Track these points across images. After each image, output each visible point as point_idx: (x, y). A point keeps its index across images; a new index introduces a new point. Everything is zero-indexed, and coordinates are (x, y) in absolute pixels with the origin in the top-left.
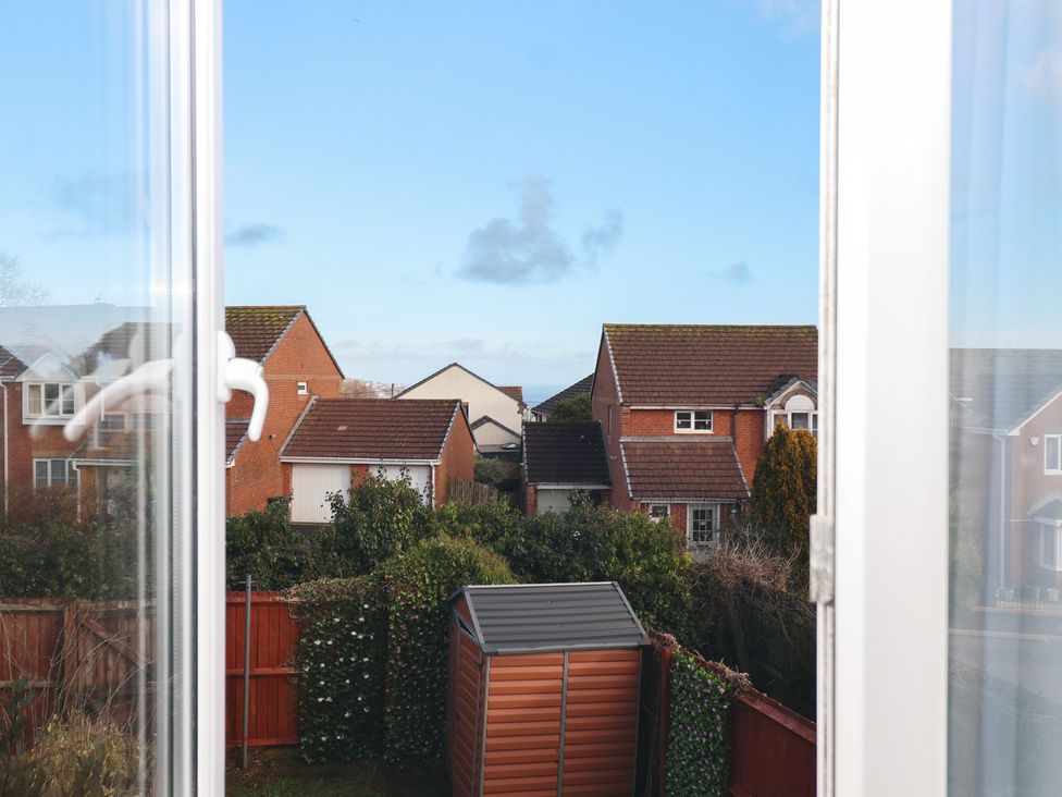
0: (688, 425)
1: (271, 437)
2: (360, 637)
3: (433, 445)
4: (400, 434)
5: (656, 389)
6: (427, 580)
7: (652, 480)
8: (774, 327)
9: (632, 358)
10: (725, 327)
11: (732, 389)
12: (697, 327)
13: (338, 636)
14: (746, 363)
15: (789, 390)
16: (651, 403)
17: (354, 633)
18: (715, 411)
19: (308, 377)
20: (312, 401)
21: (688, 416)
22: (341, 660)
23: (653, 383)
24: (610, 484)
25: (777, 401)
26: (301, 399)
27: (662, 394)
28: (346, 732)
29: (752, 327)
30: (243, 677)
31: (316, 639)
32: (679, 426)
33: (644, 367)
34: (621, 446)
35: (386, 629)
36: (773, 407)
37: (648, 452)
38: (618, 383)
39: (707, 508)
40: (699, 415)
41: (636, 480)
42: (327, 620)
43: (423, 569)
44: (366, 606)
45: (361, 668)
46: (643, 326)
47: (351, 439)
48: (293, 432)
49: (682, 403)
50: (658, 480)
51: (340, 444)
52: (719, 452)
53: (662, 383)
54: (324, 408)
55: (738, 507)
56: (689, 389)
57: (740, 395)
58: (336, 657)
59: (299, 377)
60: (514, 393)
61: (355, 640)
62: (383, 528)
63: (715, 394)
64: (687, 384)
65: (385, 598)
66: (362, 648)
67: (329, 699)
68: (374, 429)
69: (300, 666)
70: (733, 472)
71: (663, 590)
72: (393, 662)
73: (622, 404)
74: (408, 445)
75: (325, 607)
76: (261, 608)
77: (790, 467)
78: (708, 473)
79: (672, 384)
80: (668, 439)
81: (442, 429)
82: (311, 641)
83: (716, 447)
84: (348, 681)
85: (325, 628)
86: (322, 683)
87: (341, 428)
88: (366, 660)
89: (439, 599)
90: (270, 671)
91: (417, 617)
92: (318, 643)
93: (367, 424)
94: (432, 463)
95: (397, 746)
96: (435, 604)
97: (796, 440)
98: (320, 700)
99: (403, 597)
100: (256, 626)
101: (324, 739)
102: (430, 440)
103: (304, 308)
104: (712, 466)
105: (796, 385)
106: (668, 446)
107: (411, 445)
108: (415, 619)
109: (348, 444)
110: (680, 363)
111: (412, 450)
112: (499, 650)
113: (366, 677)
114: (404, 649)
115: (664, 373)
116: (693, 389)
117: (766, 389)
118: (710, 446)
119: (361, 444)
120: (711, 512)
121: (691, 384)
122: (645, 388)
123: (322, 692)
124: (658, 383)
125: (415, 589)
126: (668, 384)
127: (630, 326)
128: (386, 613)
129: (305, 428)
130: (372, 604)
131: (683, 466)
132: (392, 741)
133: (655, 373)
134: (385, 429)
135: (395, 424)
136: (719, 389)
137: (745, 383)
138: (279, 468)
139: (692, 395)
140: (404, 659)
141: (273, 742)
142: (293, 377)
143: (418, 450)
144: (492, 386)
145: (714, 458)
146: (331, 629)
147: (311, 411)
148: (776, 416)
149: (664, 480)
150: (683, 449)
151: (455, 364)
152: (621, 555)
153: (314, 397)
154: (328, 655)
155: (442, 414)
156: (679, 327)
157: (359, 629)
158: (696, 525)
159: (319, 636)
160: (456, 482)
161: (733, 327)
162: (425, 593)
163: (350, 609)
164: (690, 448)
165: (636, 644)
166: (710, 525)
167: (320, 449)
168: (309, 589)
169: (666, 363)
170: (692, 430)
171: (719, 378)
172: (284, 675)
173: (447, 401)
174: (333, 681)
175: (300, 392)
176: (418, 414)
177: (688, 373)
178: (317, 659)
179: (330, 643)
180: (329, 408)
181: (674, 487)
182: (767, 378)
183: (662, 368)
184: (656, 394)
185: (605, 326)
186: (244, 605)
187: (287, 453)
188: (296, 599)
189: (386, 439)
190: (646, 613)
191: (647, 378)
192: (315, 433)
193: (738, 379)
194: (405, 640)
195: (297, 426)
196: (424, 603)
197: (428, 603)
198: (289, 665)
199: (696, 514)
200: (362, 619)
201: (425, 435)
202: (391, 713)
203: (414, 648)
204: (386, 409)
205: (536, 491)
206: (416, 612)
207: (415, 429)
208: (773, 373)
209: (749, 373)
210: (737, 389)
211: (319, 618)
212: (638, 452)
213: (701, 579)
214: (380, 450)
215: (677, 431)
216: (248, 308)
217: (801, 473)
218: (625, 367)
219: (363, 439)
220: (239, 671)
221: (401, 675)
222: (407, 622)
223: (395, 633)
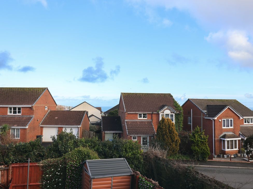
0: (141, 117)
1: (38, 120)
2: (59, 174)
3: (79, 122)
4: (71, 119)
5: (133, 108)
6: (77, 159)
7: (133, 130)
8: (161, 94)
9: (128, 101)
10: (150, 94)
11: (151, 108)
12: (143, 93)
13: (53, 174)
14: (155, 102)
15: (165, 109)
16: (133, 112)
17: (57, 173)
18: (147, 113)
19: (48, 105)
20: (49, 111)
21: (141, 115)
22: (54, 180)
23: (133, 107)
24: (122, 131)
25: (162, 111)
26: (46, 111)
27: (135, 110)
29: (156, 94)
30: (27, 186)
31: (47, 175)
32: (139, 117)
33: (131, 103)
34: (125, 122)
35: (66, 172)
36: (161, 113)
37: (132, 124)
38: (124, 107)
39: (146, 137)
40: (144, 114)
41: (129, 130)
42: (50, 170)
43: (76, 156)
44: (60, 166)
45: (59, 182)
46: (130, 93)
47: (59, 120)
48: (44, 119)
49: (140, 112)
50: (134, 130)
51: (56, 122)
52: (149, 123)
53: (135, 107)
54: (52, 113)
55: (153, 137)
56: (141, 108)
57: (153, 110)
58: (52, 180)
59: (45, 105)
60: (99, 109)
61: (57, 175)
62: (65, 145)
63: (148, 110)
64: (141, 107)
65: (65, 163)
66: (59, 177)
68: (64, 118)
69: (42, 182)
70: (152, 128)
71: (136, 159)
72: (67, 180)
73: (125, 112)
74: (73, 122)
75: (49, 166)
76: (32, 167)
77: (165, 127)
78: (146, 128)
79: (138, 107)
80: (137, 120)
81: (82, 118)
82: (46, 175)
83: (148, 122)
84: (55, 186)
85: (49, 172)
86: (48, 186)
87: (56, 118)
88: (60, 180)
89: (80, 163)
90: (34, 184)
91: (74, 168)
92: (47, 176)
93: (63, 117)
94: (79, 126)
96: (79, 165)
97: (167, 121)
99: (70, 163)
100: (31, 172)
102: (79, 121)
103: (47, 88)
104: (147, 127)
105: (166, 107)
106: (136, 122)
107: (74, 122)
108: (73, 169)
109: (58, 122)
110: (139, 102)
111: (74, 123)
112: (95, 177)
113: (60, 184)
114: (70, 177)
115: (136, 104)
116: (142, 108)
117: (159, 108)
118: (146, 122)
119: (61, 122)
120: (147, 138)
121: (142, 107)
122: (131, 108)
124: (134, 107)
125: (73, 161)
126: (136, 107)
127: (127, 93)
128: (66, 167)
129: (47, 118)
130: (62, 165)
131: (140, 127)
133: (133, 104)
134: (67, 118)
135: (70, 117)
136: (148, 108)
137: (155, 107)
138: (40, 128)
139: (142, 110)
140: (70, 179)
142: (44, 105)
143: (75, 123)
144: (94, 107)
145: (147, 125)
146: (51, 172)
147: (48, 114)
148: (162, 115)
149: (136, 130)
150: (140, 123)
151: (85, 102)
152: (126, 151)
153: (49, 110)
154: (50, 179)
155: (81, 114)
156: (139, 93)
157: (59, 172)
158: (143, 141)
160: (85, 131)
161: (151, 94)
162: (76, 162)
163: (56, 167)
164: (142, 122)
165: (130, 174)
166: (146, 141)
167: (50, 123)
168: (45, 162)
169: (136, 102)
170: (142, 118)
171: (148, 106)
172: (38, 185)
173: (83, 111)
174: (51, 186)
175: (46, 109)
176: (75, 114)
177: (141, 104)
178: (47, 180)
179: (51, 176)
180: (53, 113)
181: (138, 132)
182: (160, 106)
183: (135, 103)
184: (134, 110)
185: (121, 93)
186: (27, 166)
187: (42, 124)
188: (42, 164)
189: (67, 121)
190: (132, 165)
191: (131, 106)
192: (49, 119)
193: (153, 106)
194: (71, 174)
195: (45, 117)
197: (77, 164)
198: (39, 182)
199: (143, 138)
200: (59, 169)
201: (77, 119)
203: (73, 176)
204: (68, 113)
205: (105, 133)
206: (74, 167)
207: (75, 118)
208: (161, 105)
209: (155, 105)
210: (153, 108)
211: (48, 169)
212: (129, 124)
213: (146, 156)
214: (66, 123)
215: (139, 118)
216: (33, 88)
217: (168, 128)
218: (126, 103)
219: (61, 121)
220: (26, 184)
221: (69, 184)
222: (71, 170)
223: (68, 173)
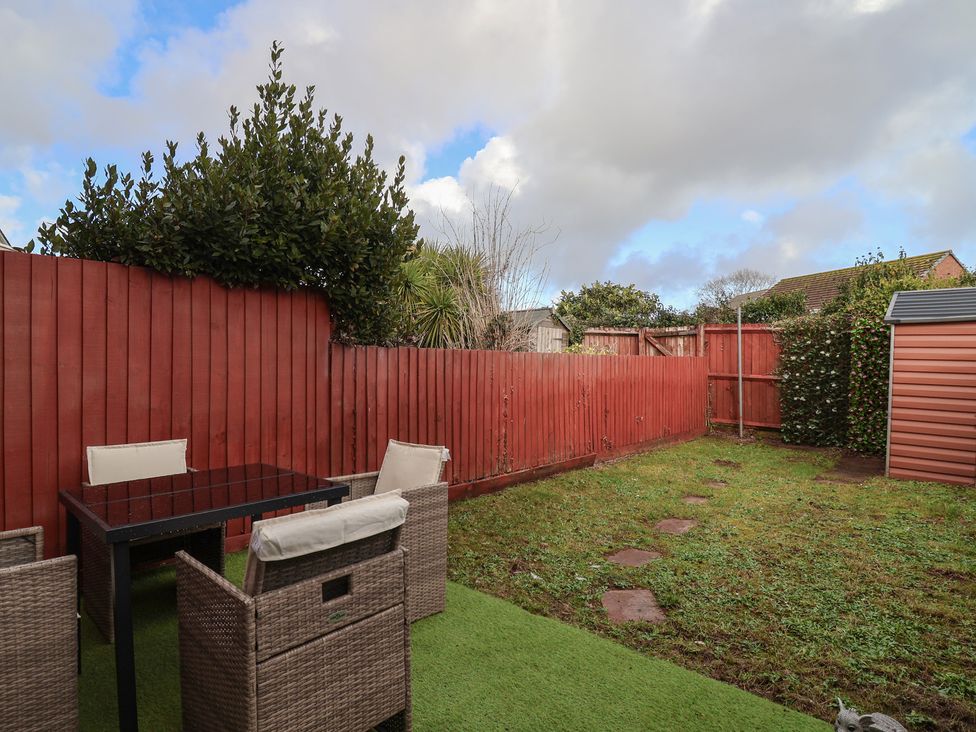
2: (828, 355)
13: (810, 354)
17: (823, 352)
22: (812, 371)
28: (817, 424)
30: (737, 379)
31: (793, 356)
35: (849, 349)
42: (801, 343)
44: (832, 332)
45: (828, 380)
58: (808, 369)
61: (824, 358)
65: (848, 325)
66: (832, 363)
67: (802, 399)
69: (781, 374)
72: (853, 373)
75: (799, 333)
76: (749, 333)
82: (789, 357)
84: (818, 388)
85: (799, 348)
86: (798, 387)
88: (833, 372)
90: (760, 377)
91: (876, 339)
95: (860, 439)
98: (796, 399)
99: (862, 323)
100: (750, 347)
101: (798, 427)
103: (950, 251)
108: (875, 341)
113: (834, 385)
114: (865, 366)
123: (796, 393)
125: (874, 316)
128: (847, 336)
130: (839, 331)
132: (856, 436)
140: (865, 373)
141: (763, 425)
146: (804, 349)
154: (802, 367)
157: (827, 349)
159: (793, 354)
162: (883, 319)
163: (819, 334)
168: (788, 322)
172: (770, 380)
174: (806, 386)
178: (793, 370)
179: (803, 358)
186: (736, 332)
188: (778, 328)
194: (867, 358)
196: (883, 327)
197: (887, 327)
198: (775, 374)
200: (828, 342)
202: (854, 413)
203: (875, 364)
206: (875, 334)
211: (794, 341)
220: (735, 375)
221: (862, 383)
222: (867, 343)
223: (856, 351)
